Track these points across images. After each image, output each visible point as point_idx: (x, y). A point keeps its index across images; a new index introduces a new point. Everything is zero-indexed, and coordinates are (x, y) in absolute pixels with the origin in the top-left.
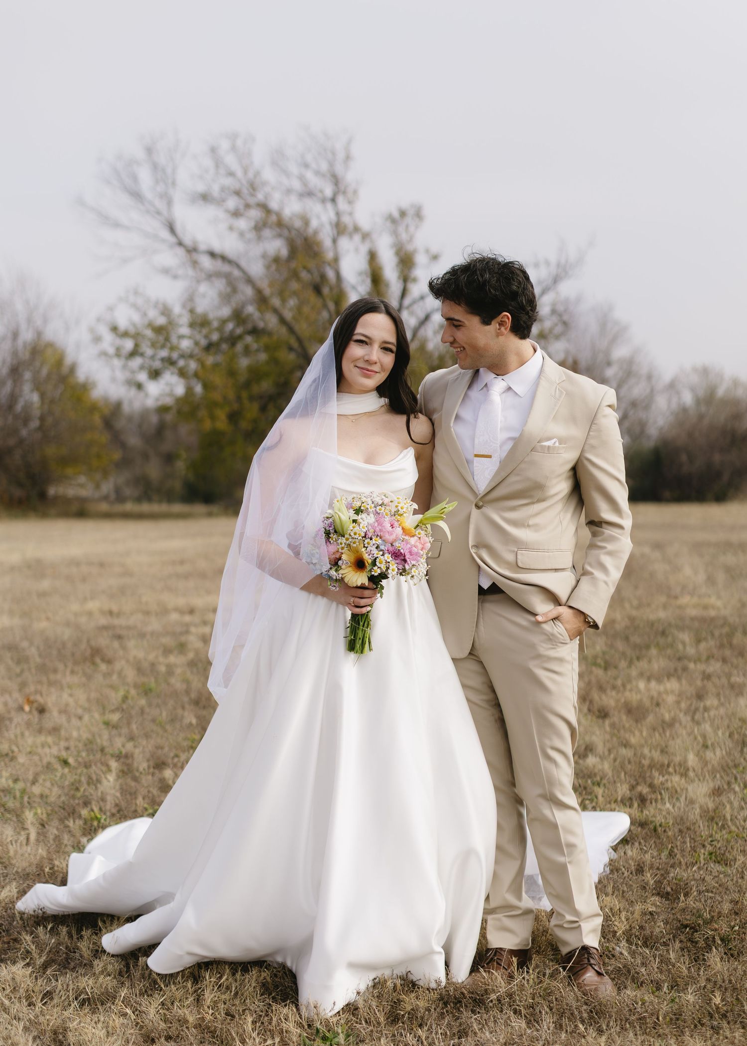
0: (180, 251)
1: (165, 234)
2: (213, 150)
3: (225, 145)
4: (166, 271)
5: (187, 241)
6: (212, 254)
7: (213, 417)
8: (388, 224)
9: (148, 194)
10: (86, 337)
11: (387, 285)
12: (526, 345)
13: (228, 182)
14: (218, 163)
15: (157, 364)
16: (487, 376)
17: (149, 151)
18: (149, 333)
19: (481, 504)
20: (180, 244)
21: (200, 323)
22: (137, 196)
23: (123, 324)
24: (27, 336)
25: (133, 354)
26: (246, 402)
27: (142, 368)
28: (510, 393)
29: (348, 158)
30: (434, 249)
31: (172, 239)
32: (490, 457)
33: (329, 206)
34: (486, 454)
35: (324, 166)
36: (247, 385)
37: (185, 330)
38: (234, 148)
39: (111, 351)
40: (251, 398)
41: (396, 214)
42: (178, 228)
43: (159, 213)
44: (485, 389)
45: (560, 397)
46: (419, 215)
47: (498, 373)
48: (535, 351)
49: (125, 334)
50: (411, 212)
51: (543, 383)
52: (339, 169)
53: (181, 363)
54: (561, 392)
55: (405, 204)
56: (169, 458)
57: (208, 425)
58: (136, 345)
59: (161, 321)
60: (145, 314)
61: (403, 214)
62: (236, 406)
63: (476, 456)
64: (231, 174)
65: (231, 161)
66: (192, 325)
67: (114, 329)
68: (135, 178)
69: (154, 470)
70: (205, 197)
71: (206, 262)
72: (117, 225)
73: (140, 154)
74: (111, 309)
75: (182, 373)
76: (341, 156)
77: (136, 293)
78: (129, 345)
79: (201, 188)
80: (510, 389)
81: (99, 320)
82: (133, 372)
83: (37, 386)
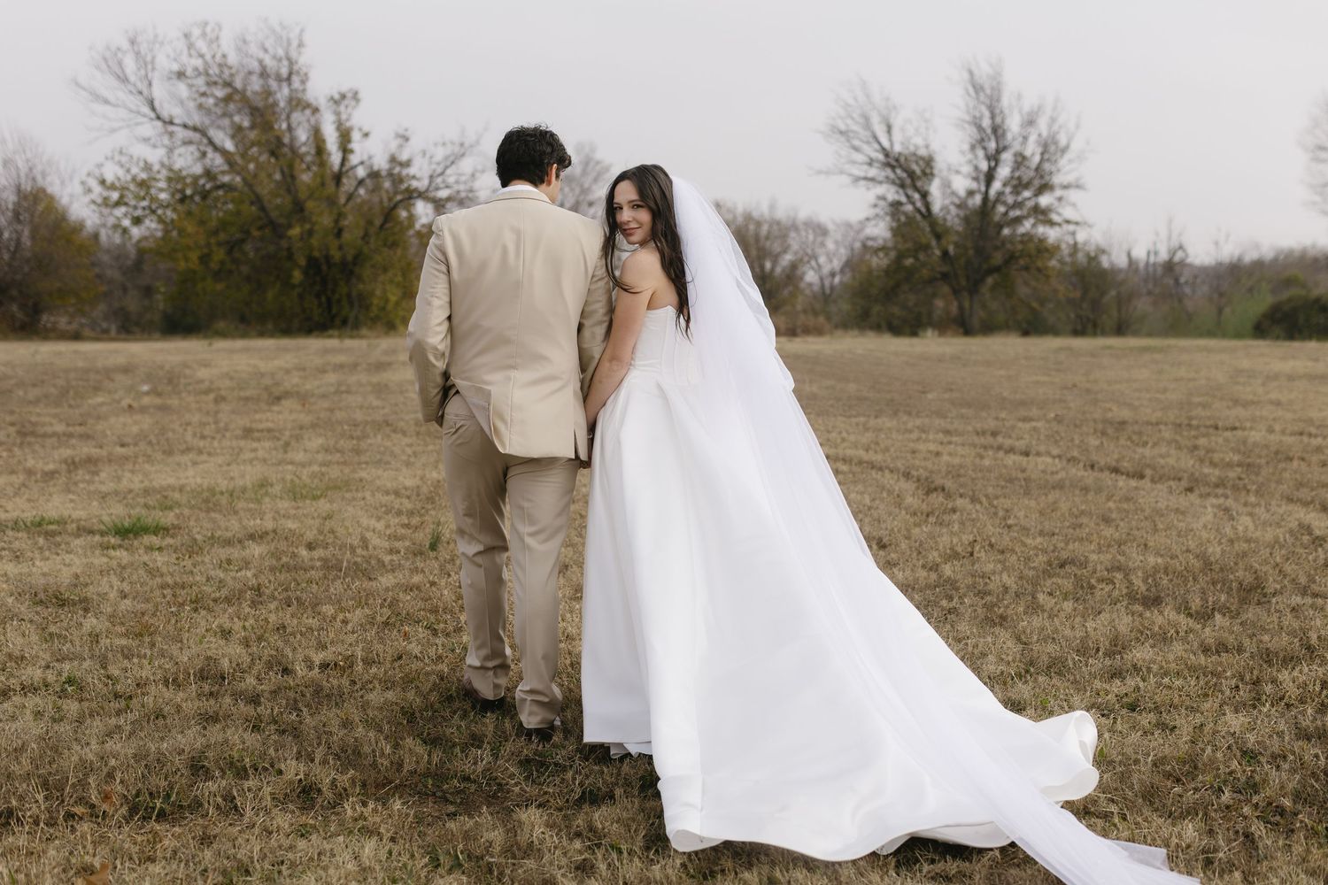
0: (159, 124)
1: (146, 110)
2: (187, 36)
3: (196, 32)
4: (146, 140)
5: (165, 114)
6: (185, 126)
7: (187, 259)
8: (331, 103)
9: (132, 78)
10: (78, 189)
11: (329, 154)
13: (198, 63)
14: (190, 46)
15: (139, 213)
17: (133, 42)
18: (132, 187)
20: (158, 118)
21: (175, 178)
22: (124, 79)
23: (110, 178)
25: (118, 204)
26: (215, 248)
27: (125, 215)
29: (301, 45)
30: (366, 129)
31: (153, 115)
33: (285, 85)
35: (281, 52)
36: (216, 232)
37: (162, 184)
38: (204, 34)
39: (99, 201)
40: (219, 244)
41: (337, 97)
42: (157, 104)
43: (140, 93)
46: (355, 96)
49: (113, 187)
50: (349, 95)
52: (294, 54)
53: (160, 212)
55: (344, 89)
56: (148, 291)
57: (182, 265)
58: (122, 197)
59: (144, 176)
60: (128, 171)
61: (343, 97)
62: (205, 251)
64: (202, 56)
65: (202, 45)
66: (169, 180)
67: (103, 182)
68: (120, 64)
70: (181, 75)
71: (181, 133)
72: (106, 102)
73: (125, 45)
74: (100, 166)
75: (161, 220)
76: (295, 43)
77: (121, 152)
78: (115, 196)
79: (175, 67)
81: (89, 175)
82: (118, 218)
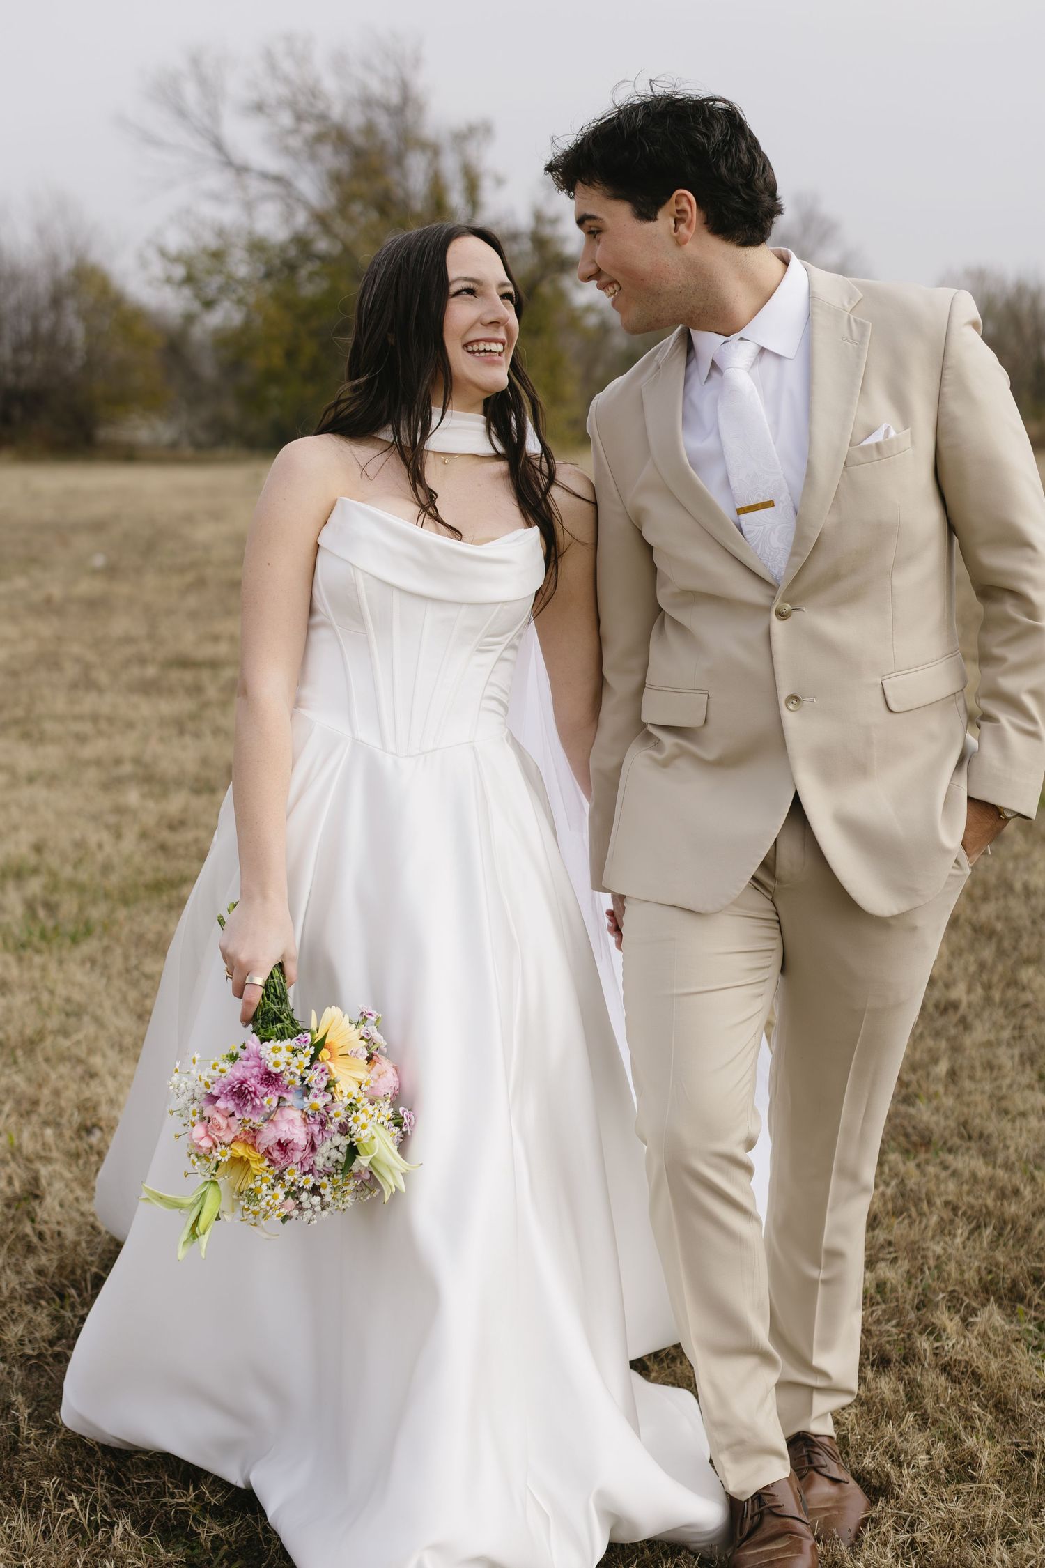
0: (229, 171)
1: (211, 153)
2: (268, 54)
3: (282, 49)
4: (214, 195)
5: (237, 159)
6: (263, 175)
7: (270, 355)
8: (456, 141)
9: (194, 111)
11: (454, 210)
12: (761, 257)
13: (283, 90)
14: (273, 68)
15: (212, 293)
16: (707, 342)
17: (195, 64)
18: (203, 258)
19: (788, 607)
20: (229, 163)
21: (257, 247)
22: (181, 113)
23: (173, 247)
24: (67, 262)
25: (187, 281)
27: (195, 297)
28: (768, 361)
30: (500, 174)
31: (221, 159)
32: (768, 504)
34: (761, 501)
35: (392, 72)
37: (241, 256)
38: (291, 52)
39: (161, 277)
41: (463, 131)
42: (226, 144)
43: (203, 129)
44: (715, 375)
45: (863, 335)
46: (488, 130)
47: (726, 332)
48: (786, 262)
49: (176, 259)
50: (480, 128)
51: (820, 319)
52: (408, 75)
53: (240, 292)
54: (862, 326)
57: (264, 363)
58: (190, 272)
59: (216, 245)
63: (741, 511)
64: (288, 81)
65: (287, 66)
66: (250, 248)
67: (163, 253)
69: (231, 411)
70: (259, 108)
71: (258, 183)
73: (185, 68)
75: (240, 301)
76: (410, 59)
78: (181, 271)
79: (253, 96)
80: (763, 350)
83: (83, 315)
